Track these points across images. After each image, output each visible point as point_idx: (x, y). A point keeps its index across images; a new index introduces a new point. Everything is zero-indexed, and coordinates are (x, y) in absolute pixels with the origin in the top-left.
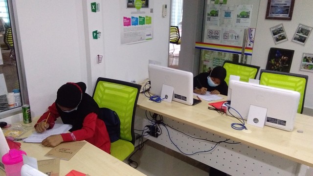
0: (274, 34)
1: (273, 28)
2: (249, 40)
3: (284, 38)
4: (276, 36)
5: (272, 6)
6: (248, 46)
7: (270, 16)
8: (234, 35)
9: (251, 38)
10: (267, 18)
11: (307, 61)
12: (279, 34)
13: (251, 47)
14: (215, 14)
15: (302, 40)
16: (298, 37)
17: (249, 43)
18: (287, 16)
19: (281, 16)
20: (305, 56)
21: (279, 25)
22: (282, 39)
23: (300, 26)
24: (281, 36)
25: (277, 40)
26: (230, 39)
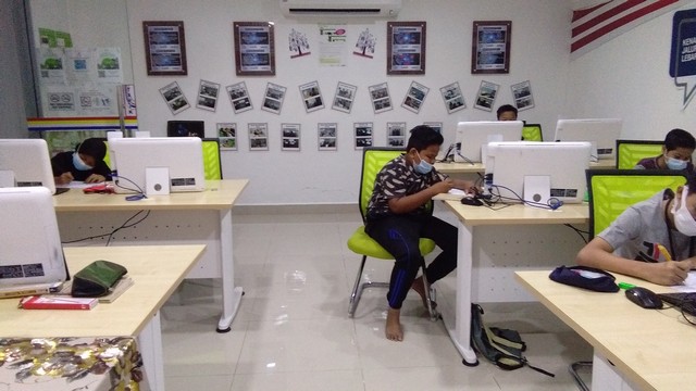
0: (169, 99)
1: (163, 89)
2: (127, 105)
3: (184, 103)
4: (171, 101)
5: (154, 55)
6: (128, 115)
7: (153, 70)
8: (100, 98)
9: (129, 101)
10: (151, 73)
11: (225, 135)
12: (174, 99)
13: (134, 115)
14: (55, 65)
15: (211, 104)
16: (203, 99)
17: (128, 109)
18: (180, 68)
19: (171, 69)
20: (220, 127)
21: (172, 84)
22: (181, 106)
23: (203, 83)
24: (178, 101)
25: (175, 108)
26: (94, 105)
